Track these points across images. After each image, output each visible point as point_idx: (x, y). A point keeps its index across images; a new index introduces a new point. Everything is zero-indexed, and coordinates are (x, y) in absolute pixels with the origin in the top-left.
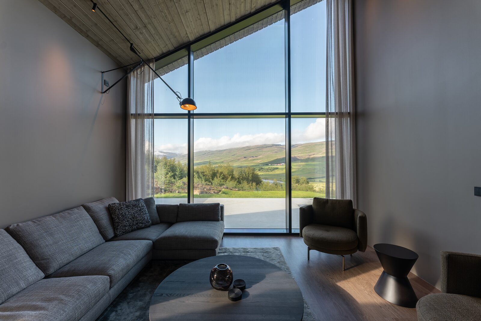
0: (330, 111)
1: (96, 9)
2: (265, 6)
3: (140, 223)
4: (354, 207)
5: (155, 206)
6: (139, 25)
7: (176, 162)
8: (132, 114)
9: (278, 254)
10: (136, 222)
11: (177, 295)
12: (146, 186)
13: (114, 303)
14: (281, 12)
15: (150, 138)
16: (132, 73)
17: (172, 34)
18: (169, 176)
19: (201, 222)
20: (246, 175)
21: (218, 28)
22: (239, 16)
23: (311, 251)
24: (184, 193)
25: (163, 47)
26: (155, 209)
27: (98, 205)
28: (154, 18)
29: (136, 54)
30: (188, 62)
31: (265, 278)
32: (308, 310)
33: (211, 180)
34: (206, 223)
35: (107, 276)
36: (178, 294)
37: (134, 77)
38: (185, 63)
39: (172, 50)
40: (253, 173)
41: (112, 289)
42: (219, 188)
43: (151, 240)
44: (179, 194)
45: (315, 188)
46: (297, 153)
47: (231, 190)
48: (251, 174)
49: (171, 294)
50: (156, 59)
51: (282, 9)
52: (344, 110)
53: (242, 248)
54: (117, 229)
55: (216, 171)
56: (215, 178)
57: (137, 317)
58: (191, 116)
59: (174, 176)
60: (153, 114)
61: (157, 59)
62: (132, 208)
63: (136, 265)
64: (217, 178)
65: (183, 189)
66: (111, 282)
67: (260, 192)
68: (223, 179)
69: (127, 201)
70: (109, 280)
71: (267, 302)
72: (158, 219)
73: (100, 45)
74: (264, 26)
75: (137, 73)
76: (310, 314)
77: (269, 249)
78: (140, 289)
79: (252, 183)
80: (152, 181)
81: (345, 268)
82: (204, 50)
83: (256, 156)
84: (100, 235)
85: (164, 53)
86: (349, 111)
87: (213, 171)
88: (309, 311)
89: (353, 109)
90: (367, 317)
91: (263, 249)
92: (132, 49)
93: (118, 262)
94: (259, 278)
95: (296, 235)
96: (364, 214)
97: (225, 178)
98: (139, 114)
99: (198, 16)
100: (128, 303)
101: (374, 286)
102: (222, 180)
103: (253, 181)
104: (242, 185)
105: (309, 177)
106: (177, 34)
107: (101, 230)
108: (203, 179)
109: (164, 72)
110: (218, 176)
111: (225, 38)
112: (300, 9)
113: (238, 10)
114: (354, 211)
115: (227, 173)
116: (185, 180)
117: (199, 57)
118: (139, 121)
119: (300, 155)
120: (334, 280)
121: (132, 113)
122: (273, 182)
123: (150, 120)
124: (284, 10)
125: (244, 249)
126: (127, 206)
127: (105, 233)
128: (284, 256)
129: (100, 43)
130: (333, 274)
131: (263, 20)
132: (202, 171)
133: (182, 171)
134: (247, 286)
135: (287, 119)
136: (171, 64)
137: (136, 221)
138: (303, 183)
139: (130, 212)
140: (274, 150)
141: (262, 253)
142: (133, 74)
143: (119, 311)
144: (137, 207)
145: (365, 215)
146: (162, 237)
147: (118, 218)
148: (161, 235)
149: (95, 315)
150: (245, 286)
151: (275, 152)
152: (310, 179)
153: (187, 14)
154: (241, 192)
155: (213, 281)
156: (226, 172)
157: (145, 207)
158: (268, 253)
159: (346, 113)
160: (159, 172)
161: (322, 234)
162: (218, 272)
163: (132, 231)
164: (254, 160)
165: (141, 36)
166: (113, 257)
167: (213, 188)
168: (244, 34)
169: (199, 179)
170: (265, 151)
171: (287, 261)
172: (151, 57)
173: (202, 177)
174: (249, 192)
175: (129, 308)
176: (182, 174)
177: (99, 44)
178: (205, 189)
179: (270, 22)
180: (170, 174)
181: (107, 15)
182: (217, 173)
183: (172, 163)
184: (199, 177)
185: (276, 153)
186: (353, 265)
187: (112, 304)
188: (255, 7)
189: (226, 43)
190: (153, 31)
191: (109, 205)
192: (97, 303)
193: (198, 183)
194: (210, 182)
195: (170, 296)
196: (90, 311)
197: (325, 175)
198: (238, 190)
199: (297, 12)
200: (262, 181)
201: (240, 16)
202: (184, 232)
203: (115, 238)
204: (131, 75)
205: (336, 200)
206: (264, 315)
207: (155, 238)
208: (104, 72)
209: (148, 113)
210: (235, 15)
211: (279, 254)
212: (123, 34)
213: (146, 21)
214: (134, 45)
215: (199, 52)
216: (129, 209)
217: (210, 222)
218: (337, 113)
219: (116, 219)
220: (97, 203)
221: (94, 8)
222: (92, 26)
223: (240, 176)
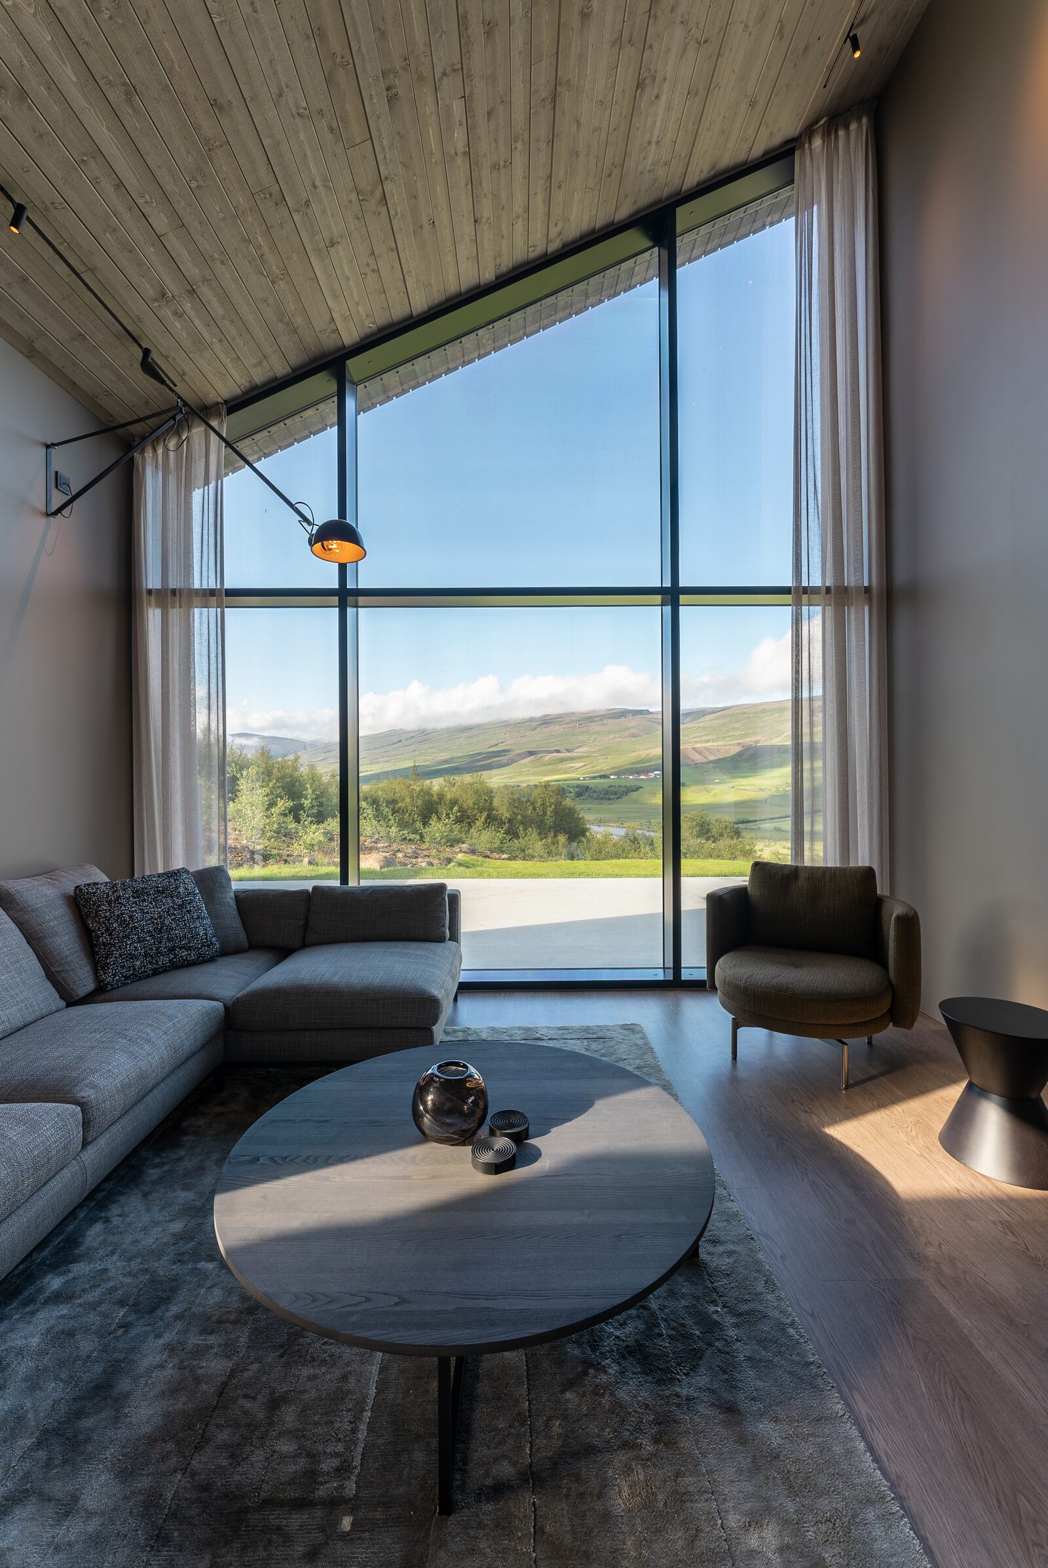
0: (805, 584)
1: (25, 224)
2: (593, 231)
3: (181, 948)
4: (882, 889)
5: (232, 895)
6: (172, 287)
7: (302, 769)
8: (150, 592)
9: (635, 1045)
10: (170, 944)
11: (304, 1161)
12: (202, 843)
13: (100, 1196)
14: (647, 255)
15: (213, 671)
16: (149, 454)
17: (281, 321)
18: (278, 812)
19: (388, 944)
20: (534, 809)
21: (436, 302)
22: (506, 264)
23: (742, 1031)
24: (329, 864)
25: (255, 366)
26: (233, 903)
27: (40, 888)
28: (223, 263)
29: (163, 382)
30: (336, 420)
31: (591, 1107)
32: (730, 1204)
33: (419, 825)
34: (400, 947)
35: (74, 1106)
36: (309, 1157)
37: (156, 468)
38: (329, 422)
39: (284, 377)
40: (558, 804)
41: (92, 1150)
42: (448, 852)
43: (217, 1000)
44: (311, 867)
45: (761, 851)
46: (704, 738)
47: (486, 857)
48: (550, 806)
49: (286, 1158)
50: (229, 405)
51: (650, 244)
52: (850, 580)
53: (519, 1028)
54: (105, 967)
55: (435, 798)
56: (433, 821)
57: (174, 1235)
58: (350, 599)
59: (295, 813)
60: (220, 590)
61: (234, 405)
62: (155, 900)
63: (168, 1076)
64: (439, 819)
65: (326, 853)
66: (86, 1124)
67: (580, 865)
68: (459, 820)
69: (136, 876)
70: (80, 1115)
71: (598, 1174)
72: (243, 937)
73: (38, 352)
74: (592, 300)
75: (166, 450)
76: (736, 1215)
77: (608, 1030)
78: (183, 1153)
79: (555, 836)
80: (222, 828)
81: (851, 1082)
82: (390, 378)
83: (569, 747)
84: (48, 985)
85: (257, 387)
86: (866, 584)
87: (427, 798)
88: (734, 1207)
89: (880, 575)
90: (915, 1220)
91: (587, 1029)
92: (149, 367)
93: (109, 1064)
94: (575, 1107)
95: (697, 987)
96: (912, 909)
97: (465, 819)
98: (174, 592)
99: (371, 260)
100: (145, 1195)
101: (939, 1131)
102: (457, 827)
103: (557, 829)
104: (521, 840)
105: (741, 817)
106: (299, 321)
107: (52, 969)
108: (392, 822)
109: (256, 453)
110: (444, 812)
111: (463, 339)
112: (709, 246)
113: (504, 242)
114: (878, 902)
115: (474, 804)
116: (334, 825)
117: (374, 401)
118: (175, 614)
119: (711, 744)
120: (814, 1117)
121: (150, 587)
122: (623, 834)
123: (212, 611)
124: (657, 248)
125: (528, 1029)
126: (138, 894)
127: (63, 979)
128: (655, 1050)
129: (40, 344)
130: (812, 1100)
131: (586, 282)
132: (391, 796)
133: (320, 796)
134: (531, 1131)
135: (668, 609)
136: (282, 424)
137: (169, 940)
138: (722, 835)
139: (147, 913)
140: (628, 728)
141: (585, 1041)
142: (153, 456)
143: (116, 1221)
144: (172, 897)
145: (916, 912)
146: (254, 991)
147: (107, 930)
148: (251, 986)
149: (37, 1228)
150: (527, 1128)
151: (629, 736)
152: (743, 822)
153: (332, 250)
154: (518, 865)
155: (422, 1116)
156: (469, 801)
157: (199, 897)
158: (604, 1042)
159: (857, 588)
160: (244, 798)
161: (779, 976)
162: (437, 1085)
163: (156, 973)
164: (562, 760)
165: (177, 324)
166: (93, 1048)
167: (425, 853)
168: (525, 327)
169: (379, 821)
170: (597, 733)
171: (664, 1065)
172: (212, 397)
173: (391, 817)
174: (545, 864)
175: (148, 1210)
176: (321, 805)
177: (35, 350)
178: (400, 855)
179: (612, 287)
180: (283, 804)
181: (61, 248)
182: (439, 803)
183: (289, 771)
184: (379, 816)
185: (634, 739)
186: (875, 1072)
187: (90, 1197)
188: (560, 234)
189: (463, 356)
190: (218, 310)
191: (77, 887)
192: (39, 1189)
193: (376, 836)
194: (415, 832)
195: (281, 1162)
196: (20, 1211)
197: (789, 810)
198: (509, 859)
199: (699, 257)
200: (586, 830)
201: (511, 265)
202: (327, 975)
203: (100, 993)
204: (144, 459)
205: (825, 870)
206: (586, 1212)
207: (234, 994)
208: (53, 445)
209: (205, 587)
210: (495, 259)
211: (640, 1042)
212: (118, 315)
213: (193, 271)
214: (154, 355)
215: (374, 385)
216: (144, 900)
217: (414, 945)
218: (828, 590)
219: (102, 934)
220: (36, 883)
221: (15, 222)
222: (9, 285)
223: (515, 814)
